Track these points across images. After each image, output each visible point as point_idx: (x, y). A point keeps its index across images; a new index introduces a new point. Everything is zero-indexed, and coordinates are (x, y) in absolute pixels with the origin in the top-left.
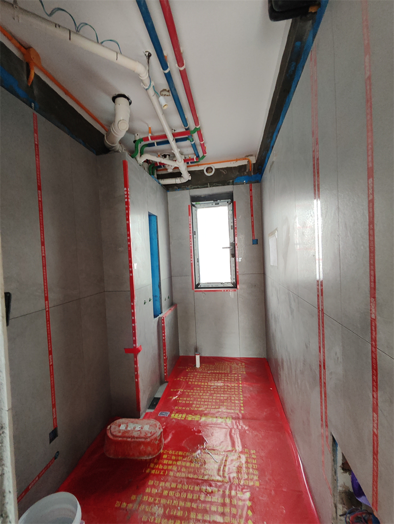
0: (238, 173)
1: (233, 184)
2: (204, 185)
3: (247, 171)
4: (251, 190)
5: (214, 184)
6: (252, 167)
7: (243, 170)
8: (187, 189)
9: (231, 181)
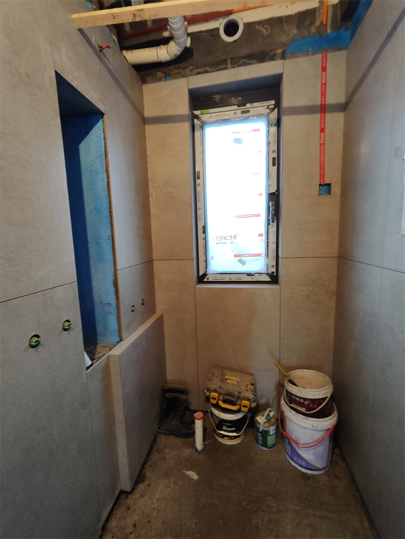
0: (295, 31)
1: (283, 56)
2: (220, 65)
3: (318, 23)
4: (324, 69)
5: (242, 61)
6: (330, 15)
7: (307, 22)
8: (183, 77)
9: (279, 51)
